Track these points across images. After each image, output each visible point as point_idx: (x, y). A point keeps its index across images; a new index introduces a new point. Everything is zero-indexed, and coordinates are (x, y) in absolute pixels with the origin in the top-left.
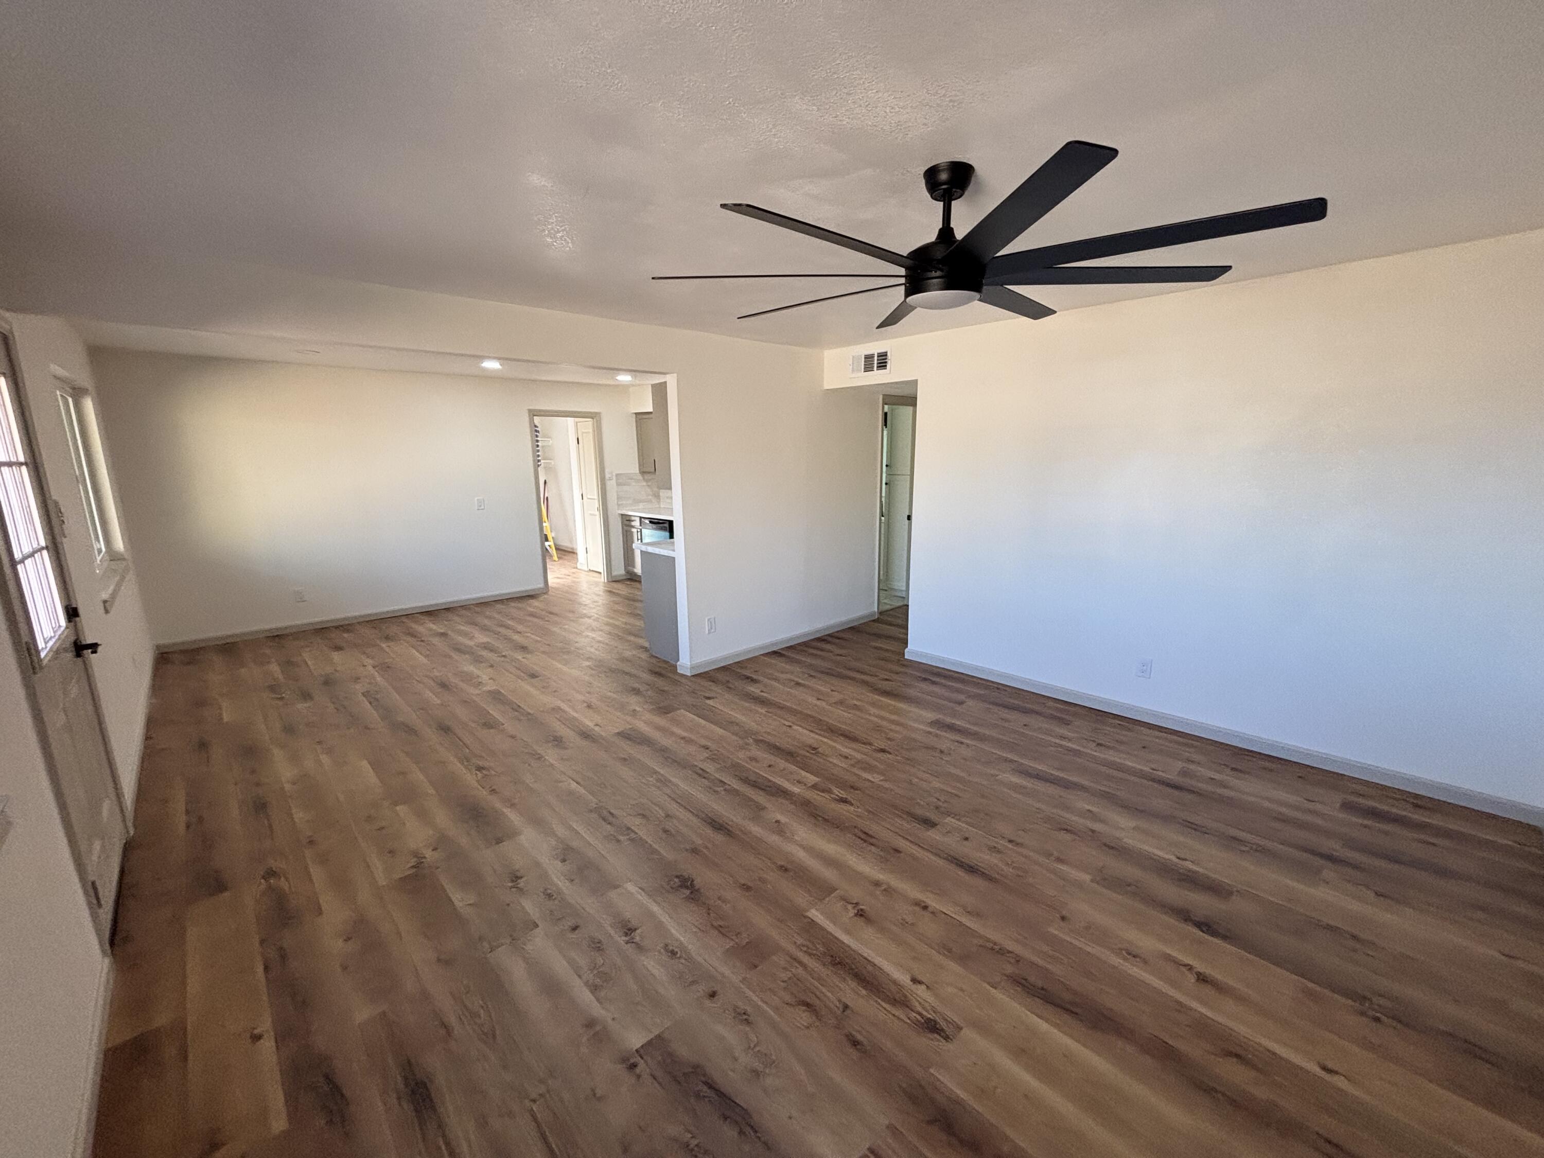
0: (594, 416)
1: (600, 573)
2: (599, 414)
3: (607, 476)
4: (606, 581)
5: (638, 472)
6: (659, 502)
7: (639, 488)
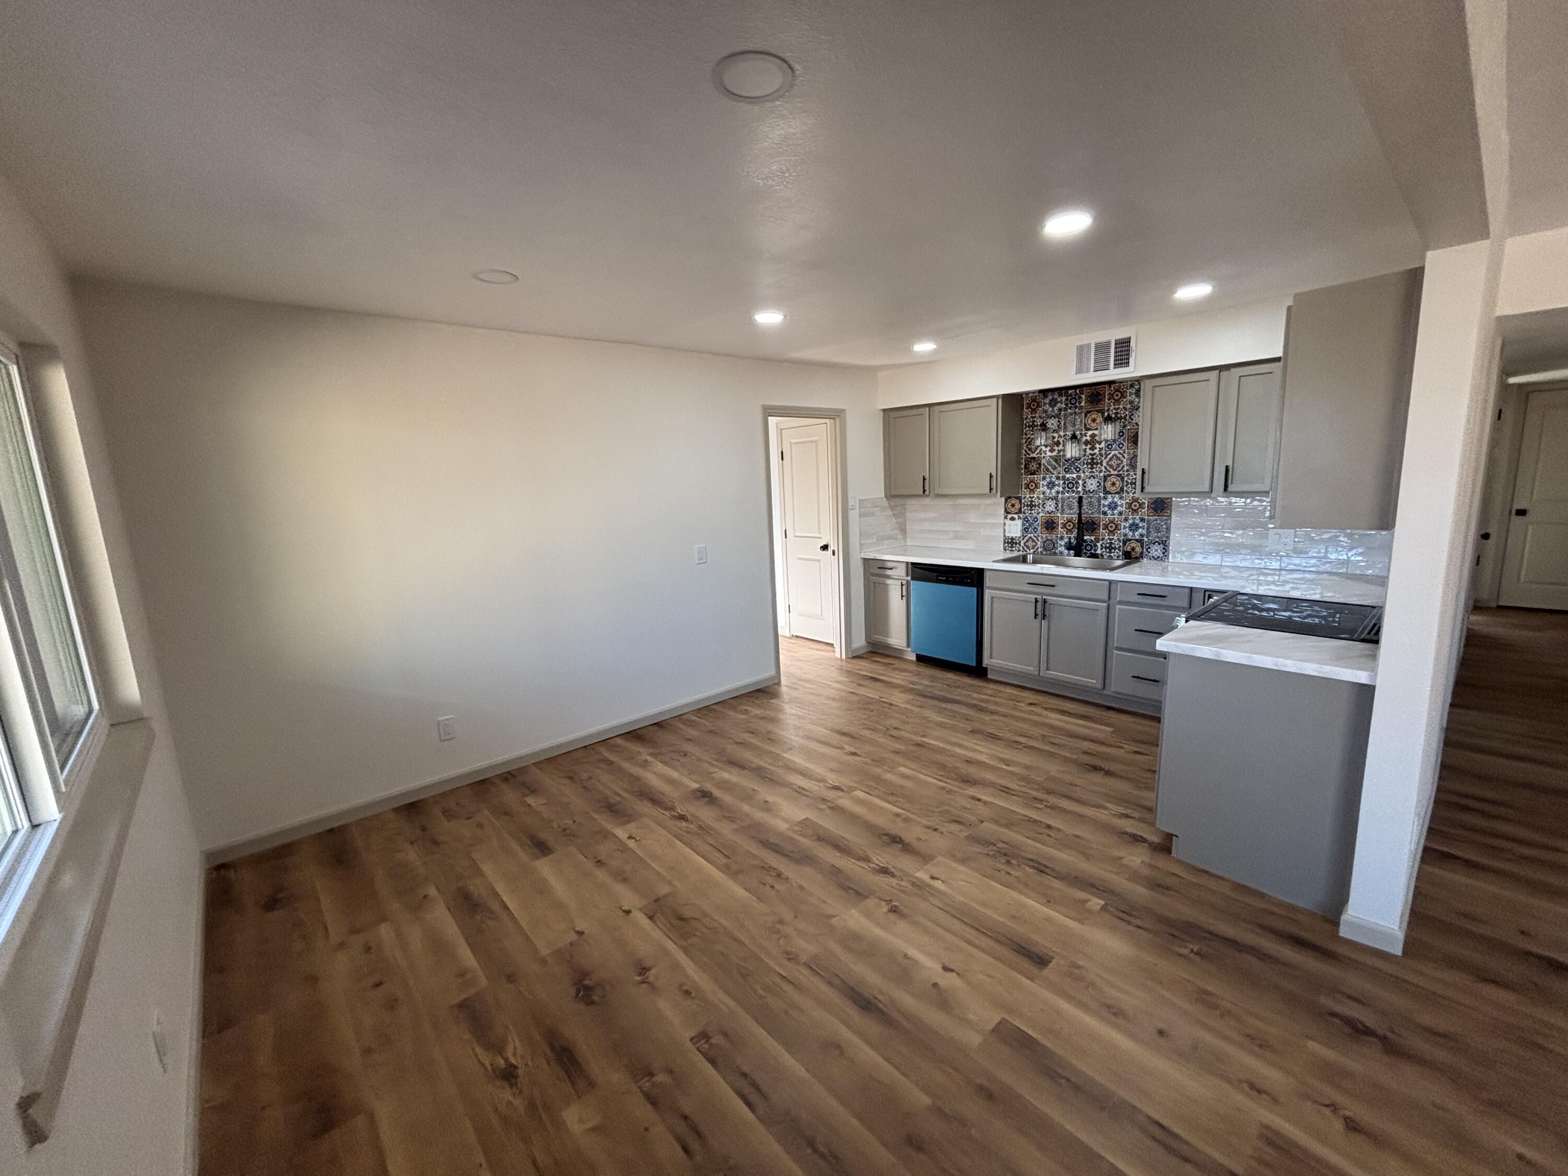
0: (835, 415)
1: (832, 645)
2: (842, 411)
3: (851, 502)
4: (844, 657)
5: (883, 495)
6: (905, 538)
7: (884, 521)
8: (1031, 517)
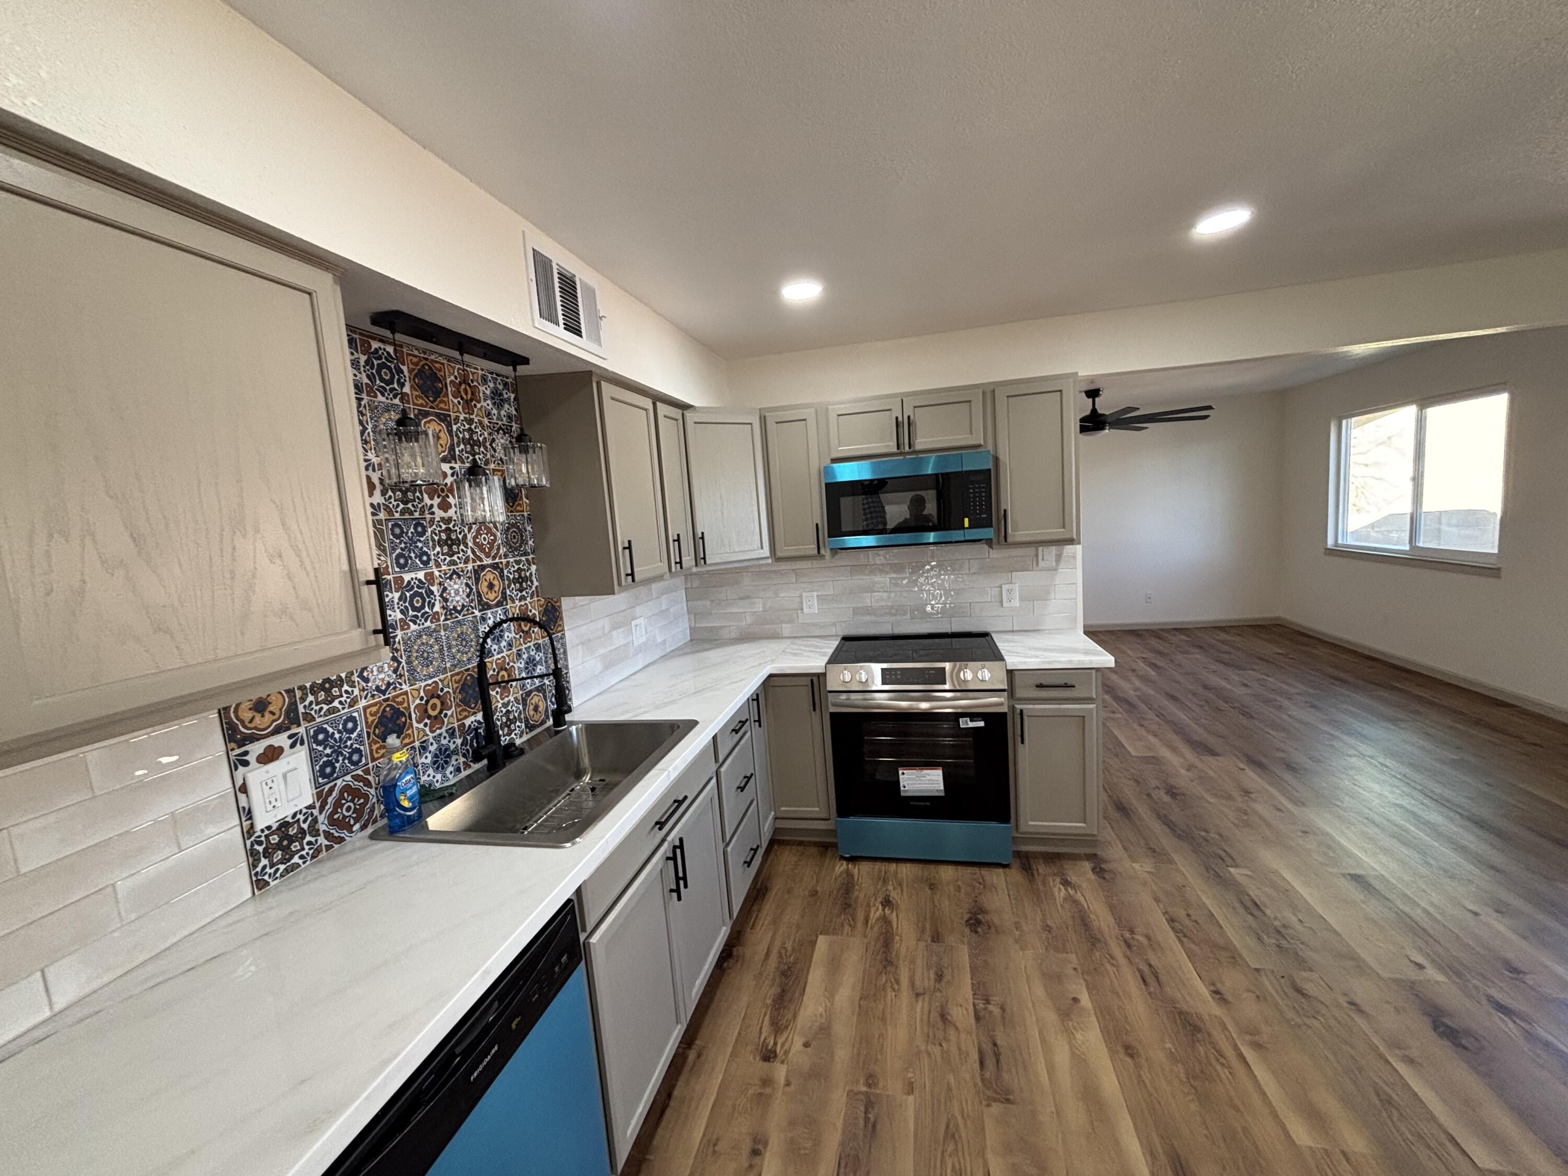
8: (332, 723)
